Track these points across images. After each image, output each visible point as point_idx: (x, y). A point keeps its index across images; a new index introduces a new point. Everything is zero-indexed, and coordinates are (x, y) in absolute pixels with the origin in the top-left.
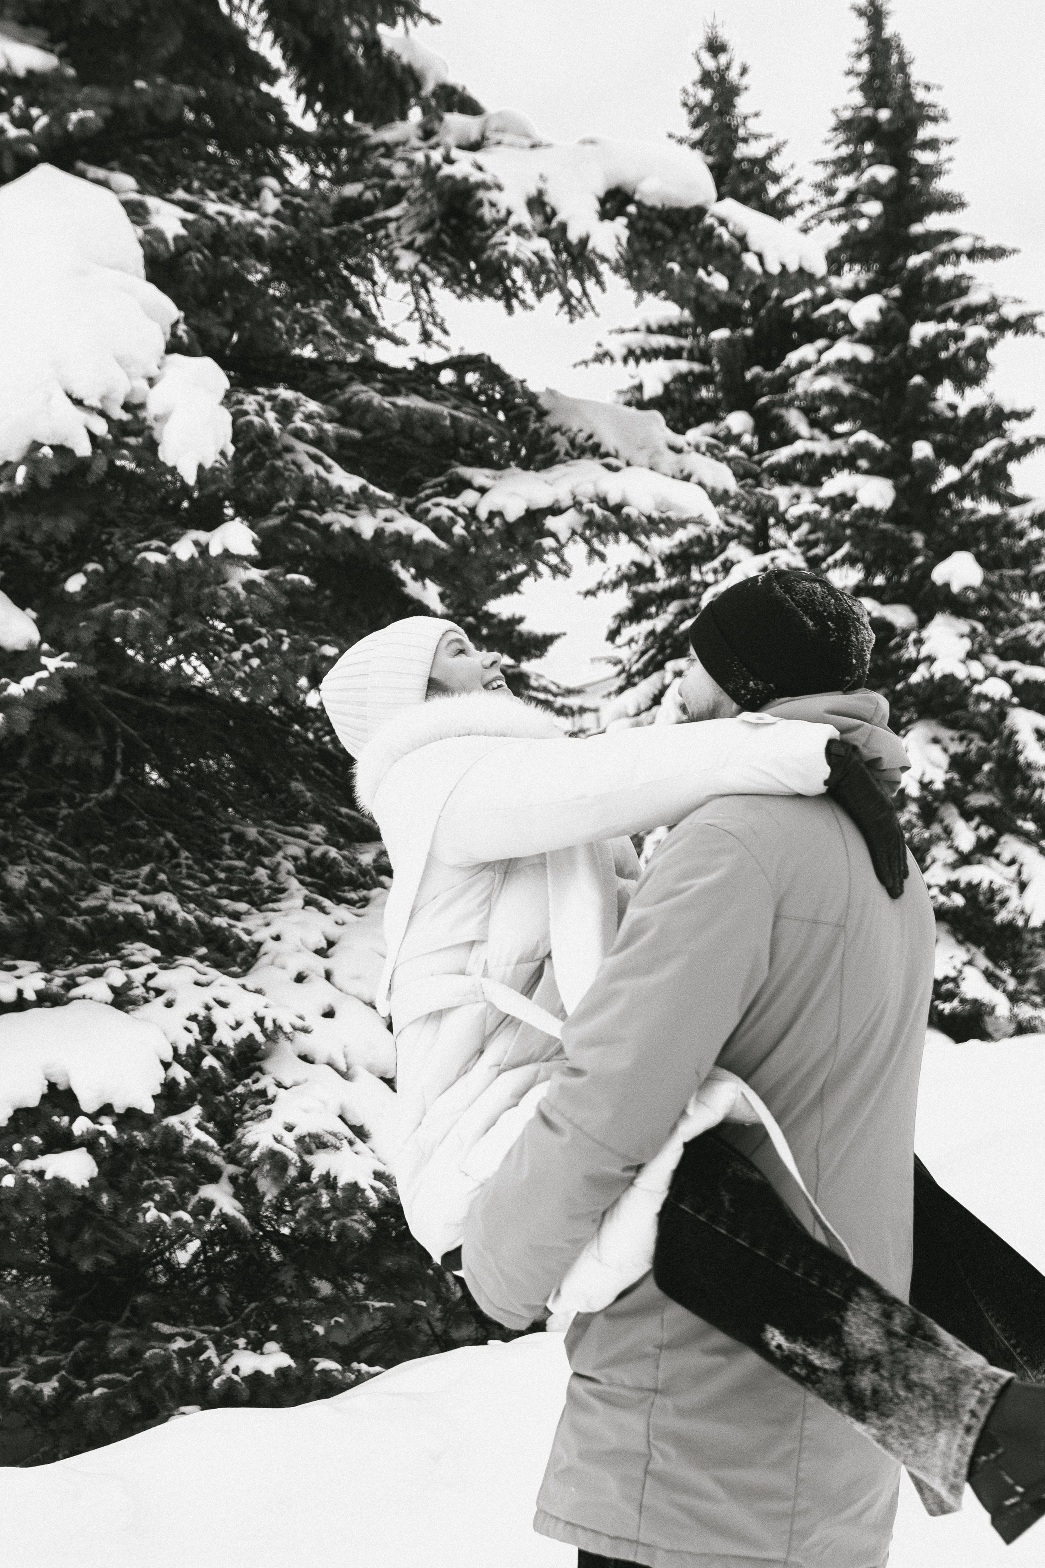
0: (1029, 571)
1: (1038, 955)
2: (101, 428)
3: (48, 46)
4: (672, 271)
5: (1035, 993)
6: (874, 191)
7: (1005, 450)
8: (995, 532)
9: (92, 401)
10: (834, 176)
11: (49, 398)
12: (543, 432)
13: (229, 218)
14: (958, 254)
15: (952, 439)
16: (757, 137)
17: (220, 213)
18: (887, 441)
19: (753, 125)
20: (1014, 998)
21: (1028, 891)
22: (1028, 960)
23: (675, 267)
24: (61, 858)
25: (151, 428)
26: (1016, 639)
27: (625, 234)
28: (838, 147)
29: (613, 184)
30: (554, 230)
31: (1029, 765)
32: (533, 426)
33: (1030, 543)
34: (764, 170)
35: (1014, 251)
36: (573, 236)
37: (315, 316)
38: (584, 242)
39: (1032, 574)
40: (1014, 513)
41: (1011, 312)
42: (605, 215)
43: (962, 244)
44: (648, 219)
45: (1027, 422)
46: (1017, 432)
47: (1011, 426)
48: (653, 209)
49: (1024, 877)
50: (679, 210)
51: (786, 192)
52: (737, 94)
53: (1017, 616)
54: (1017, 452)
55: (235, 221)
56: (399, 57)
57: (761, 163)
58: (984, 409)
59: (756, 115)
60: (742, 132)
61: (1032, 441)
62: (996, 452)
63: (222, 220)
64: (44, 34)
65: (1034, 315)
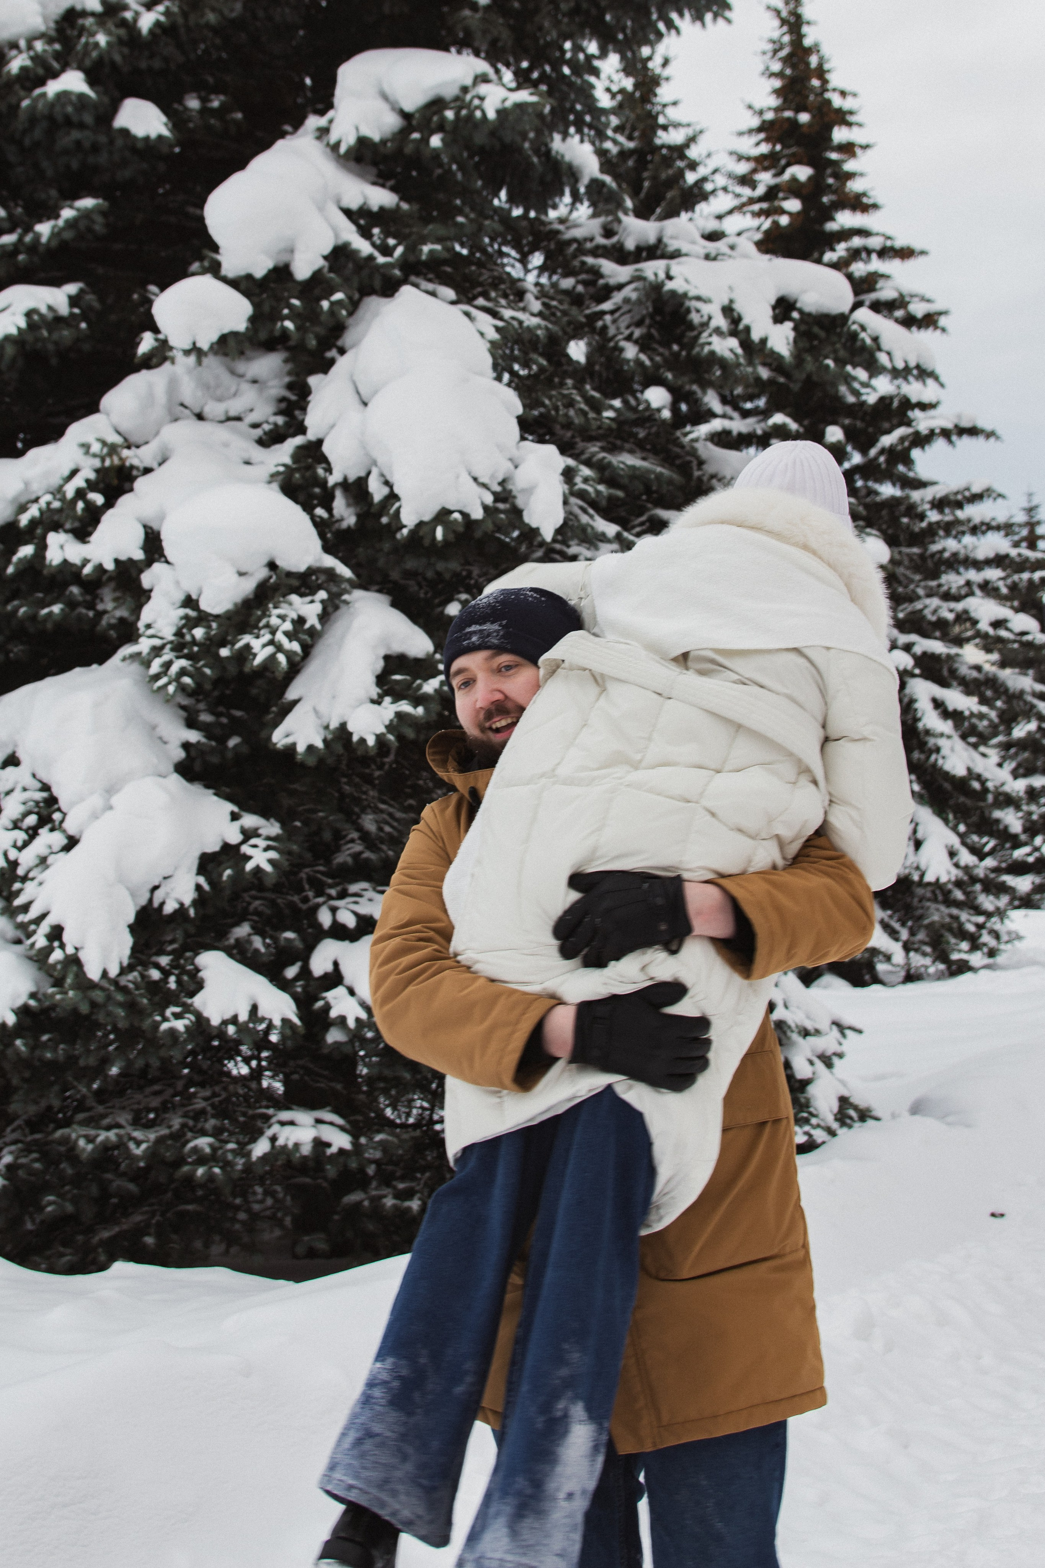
0: (926, 549)
1: (928, 908)
2: (489, 499)
3: (381, 181)
4: (828, 366)
5: (925, 943)
6: (794, 189)
7: (911, 438)
8: (897, 514)
9: (483, 479)
10: (754, 171)
11: (458, 477)
12: (705, 478)
13: (521, 323)
14: (869, 251)
15: (859, 424)
16: (677, 125)
17: (513, 318)
18: (801, 424)
19: (672, 113)
20: (907, 947)
21: (924, 848)
22: (919, 912)
23: (830, 362)
24: (391, 810)
25: (515, 497)
26: (914, 613)
27: (791, 335)
28: (758, 144)
29: (780, 294)
30: (741, 331)
31: (927, 732)
32: (697, 473)
33: (930, 524)
34: (683, 156)
35: (923, 253)
36: (756, 336)
37: (573, 396)
38: (764, 341)
39: (928, 553)
40: (916, 495)
41: (918, 309)
42: (778, 319)
43: (875, 242)
44: (807, 323)
45: (932, 413)
46: (923, 422)
47: (916, 414)
48: (809, 315)
49: (919, 835)
50: (826, 316)
51: (704, 179)
52: (658, 84)
53: (914, 591)
54: (921, 440)
55: (526, 324)
56: (563, 156)
57: (679, 151)
58: (891, 398)
59: (675, 104)
60: (661, 120)
61: (937, 431)
62: (902, 439)
63: (515, 323)
64: (374, 171)
65: (940, 314)
